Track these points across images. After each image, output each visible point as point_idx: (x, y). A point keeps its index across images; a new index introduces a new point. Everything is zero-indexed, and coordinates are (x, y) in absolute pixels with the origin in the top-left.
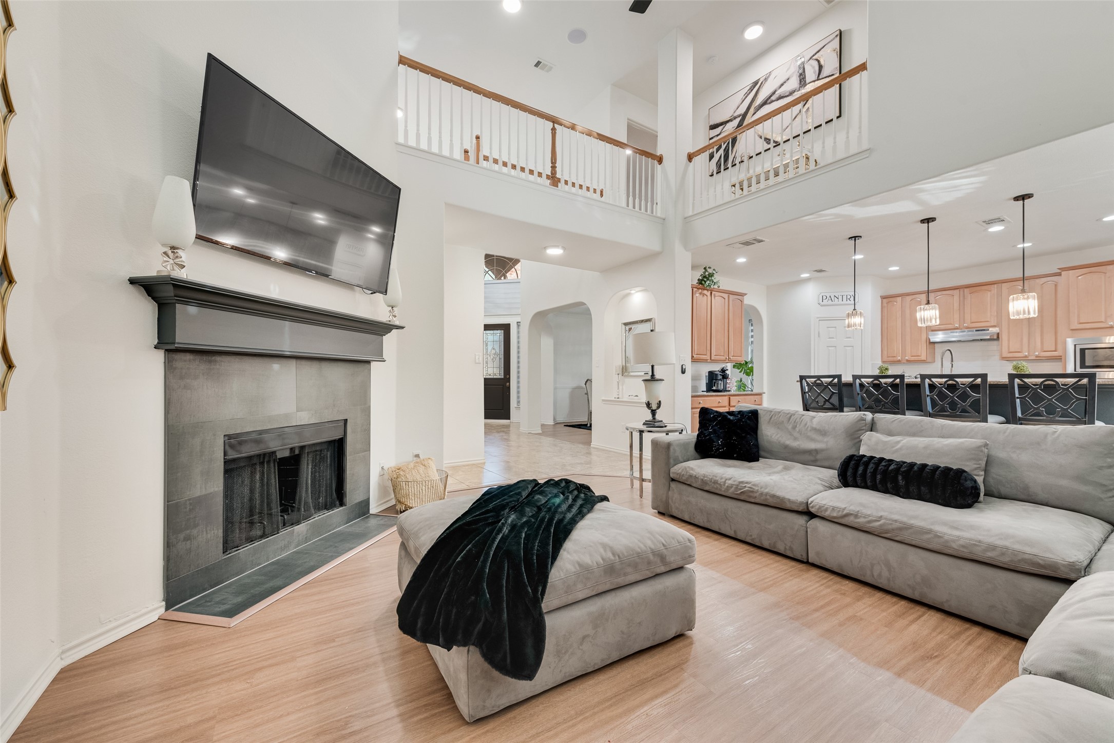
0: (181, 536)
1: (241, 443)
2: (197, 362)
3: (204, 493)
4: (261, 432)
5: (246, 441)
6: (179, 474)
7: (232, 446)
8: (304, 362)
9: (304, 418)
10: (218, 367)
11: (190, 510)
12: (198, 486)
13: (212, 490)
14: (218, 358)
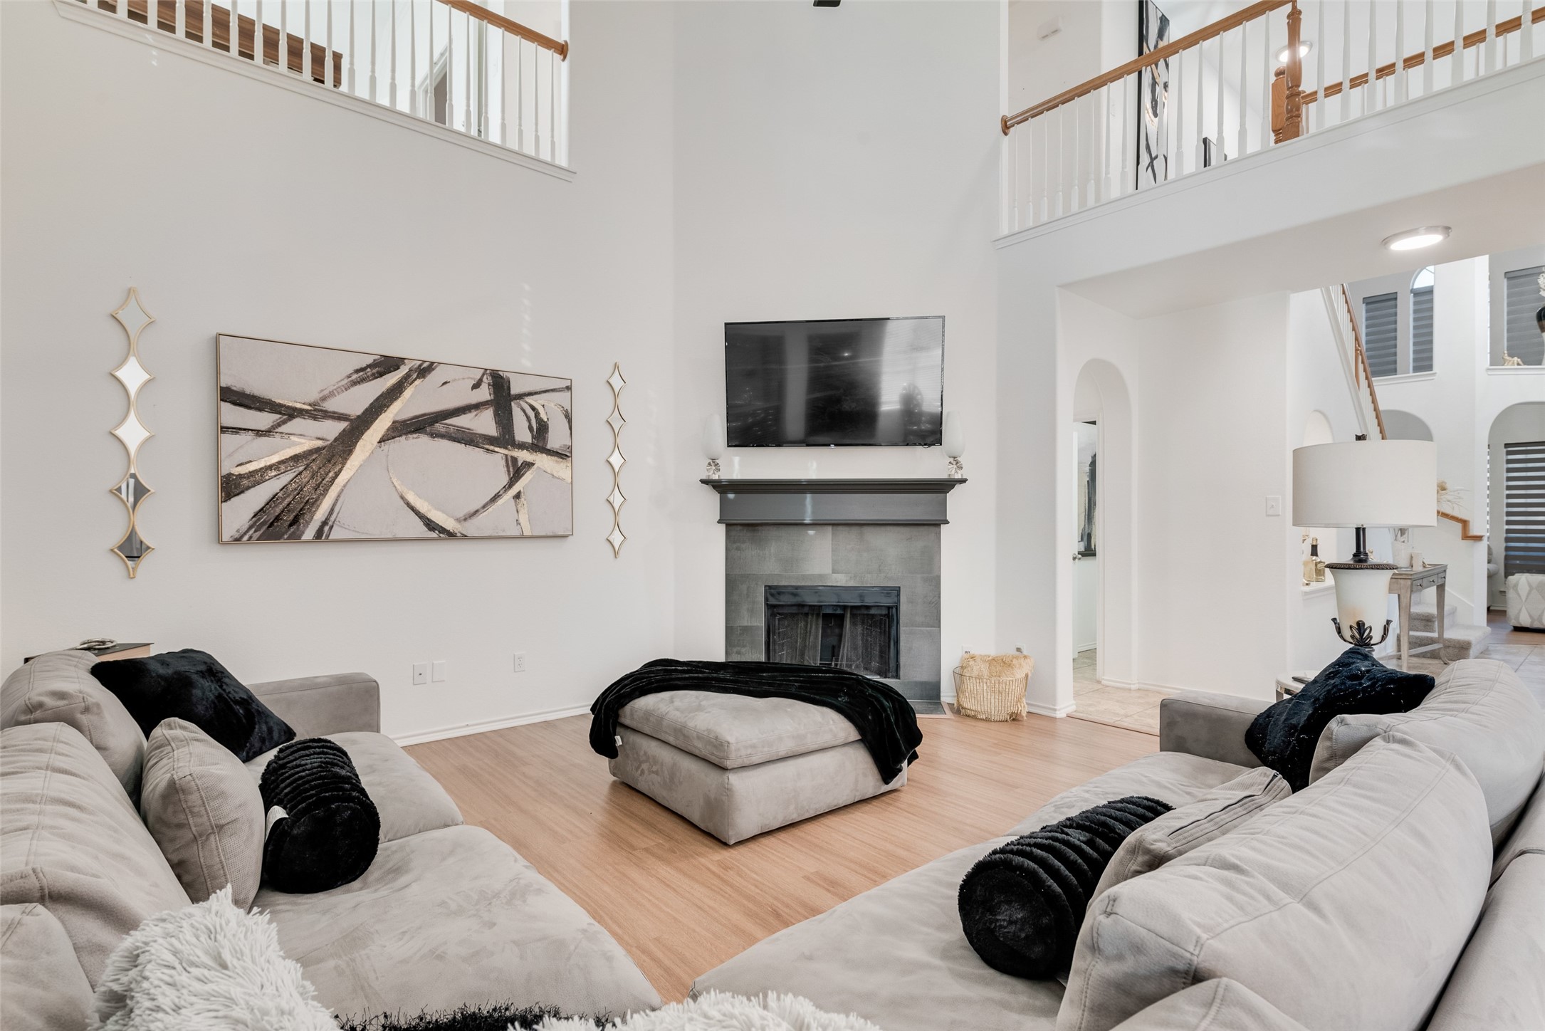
0: (735, 650)
1: (779, 593)
2: (745, 531)
3: (749, 625)
4: (797, 588)
5: (783, 593)
6: (733, 607)
7: (772, 595)
8: (840, 528)
9: (841, 580)
10: (760, 534)
11: (740, 634)
12: (746, 619)
13: (755, 624)
14: (760, 528)
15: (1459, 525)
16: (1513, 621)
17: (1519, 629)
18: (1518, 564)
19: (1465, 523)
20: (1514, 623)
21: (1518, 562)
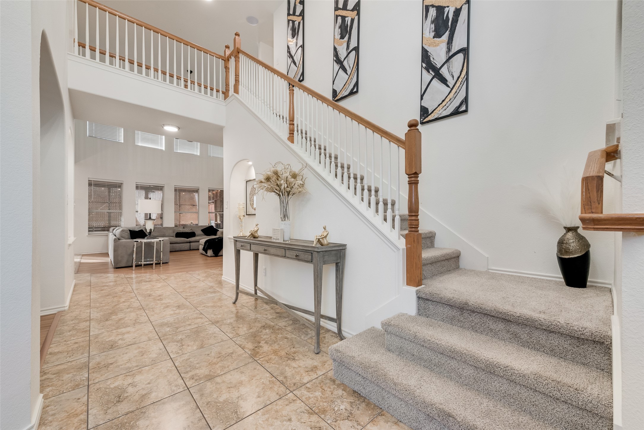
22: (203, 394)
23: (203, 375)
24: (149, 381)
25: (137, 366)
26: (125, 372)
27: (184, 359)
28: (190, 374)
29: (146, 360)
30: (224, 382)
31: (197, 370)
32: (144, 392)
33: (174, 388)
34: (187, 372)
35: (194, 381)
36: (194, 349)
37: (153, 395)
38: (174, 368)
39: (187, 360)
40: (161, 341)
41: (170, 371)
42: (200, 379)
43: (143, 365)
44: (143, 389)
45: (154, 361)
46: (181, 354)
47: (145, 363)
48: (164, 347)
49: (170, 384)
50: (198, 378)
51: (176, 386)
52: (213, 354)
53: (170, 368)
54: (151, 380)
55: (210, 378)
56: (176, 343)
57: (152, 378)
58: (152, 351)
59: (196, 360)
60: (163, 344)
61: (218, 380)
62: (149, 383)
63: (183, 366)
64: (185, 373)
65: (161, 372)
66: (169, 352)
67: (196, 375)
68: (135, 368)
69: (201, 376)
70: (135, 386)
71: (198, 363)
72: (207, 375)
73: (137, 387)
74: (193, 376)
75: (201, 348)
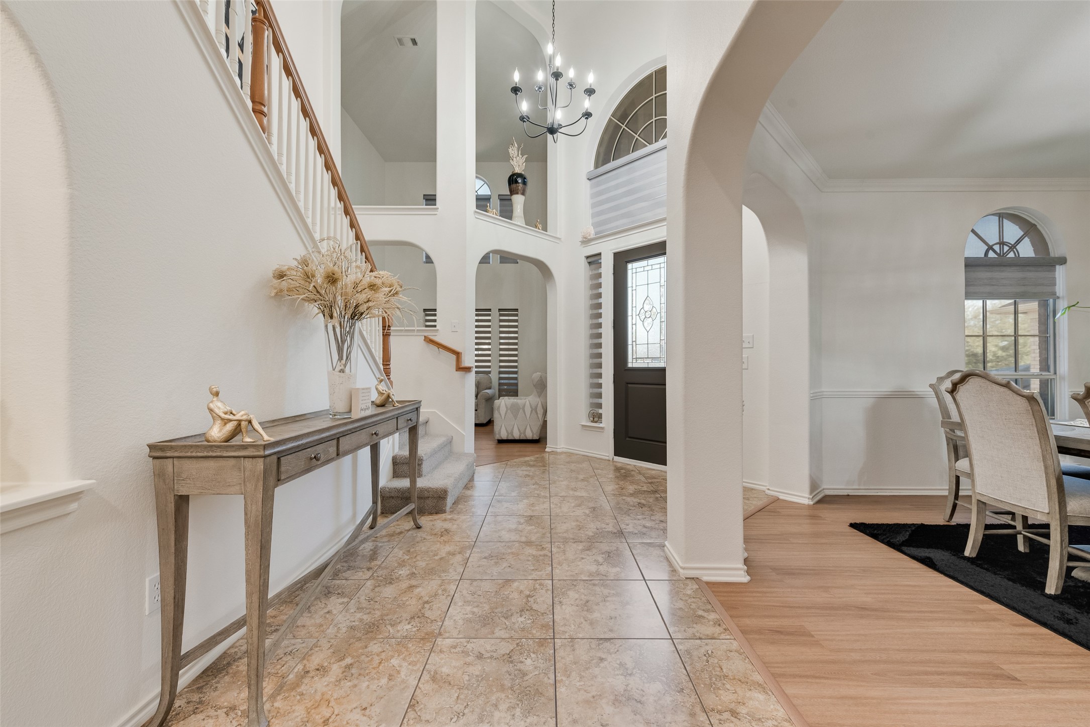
15: (454, 357)
16: (497, 436)
17: (501, 441)
18: (506, 389)
19: (458, 354)
20: (497, 437)
21: (505, 387)
22: (543, 534)
23: (533, 547)
24: (583, 561)
25: (594, 585)
26: (608, 581)
27: (539, 573)
28: (542, 553)
29: (582, 590)
30: (521, 536)
31: (534, 554)
32: (588, 552)
33: (562, 547)
34: (545, 555)
35: (543, 546)
36: (519, 582)
37: (580, 547)
38: (554, 566)
39: (536, 569)
40: (555, 624)
41: (560, 564)
42: (537, 545)
43: (587, 583)
44: (588, 555)
45: (573, 585)
46: (538, 581)
47: (584, 586)
48: (554, 605)
49: (564, 552)
50: (538, 547)
51: (560, 547)
52: (505, 564)
53: (558, 566)
54: (580, 561)
55: (529, 543)
56: (535, 607)
57: (579, 563)
58: (572, 605)
59: (527, 566)
60: (553, 616)
61: (523, 539)
62: (583, 558)
63: (544, 563)
64: (547, 556)
65: (569, 566)
66: (550, 592)
67: (538, 550)
68: (597, 582)
69: (535, 547)
70: (595, 560)
71: (528, 560)
72: (529, 546)
73: (594, 559)
74: (541, 550)
75: (509, 580)
